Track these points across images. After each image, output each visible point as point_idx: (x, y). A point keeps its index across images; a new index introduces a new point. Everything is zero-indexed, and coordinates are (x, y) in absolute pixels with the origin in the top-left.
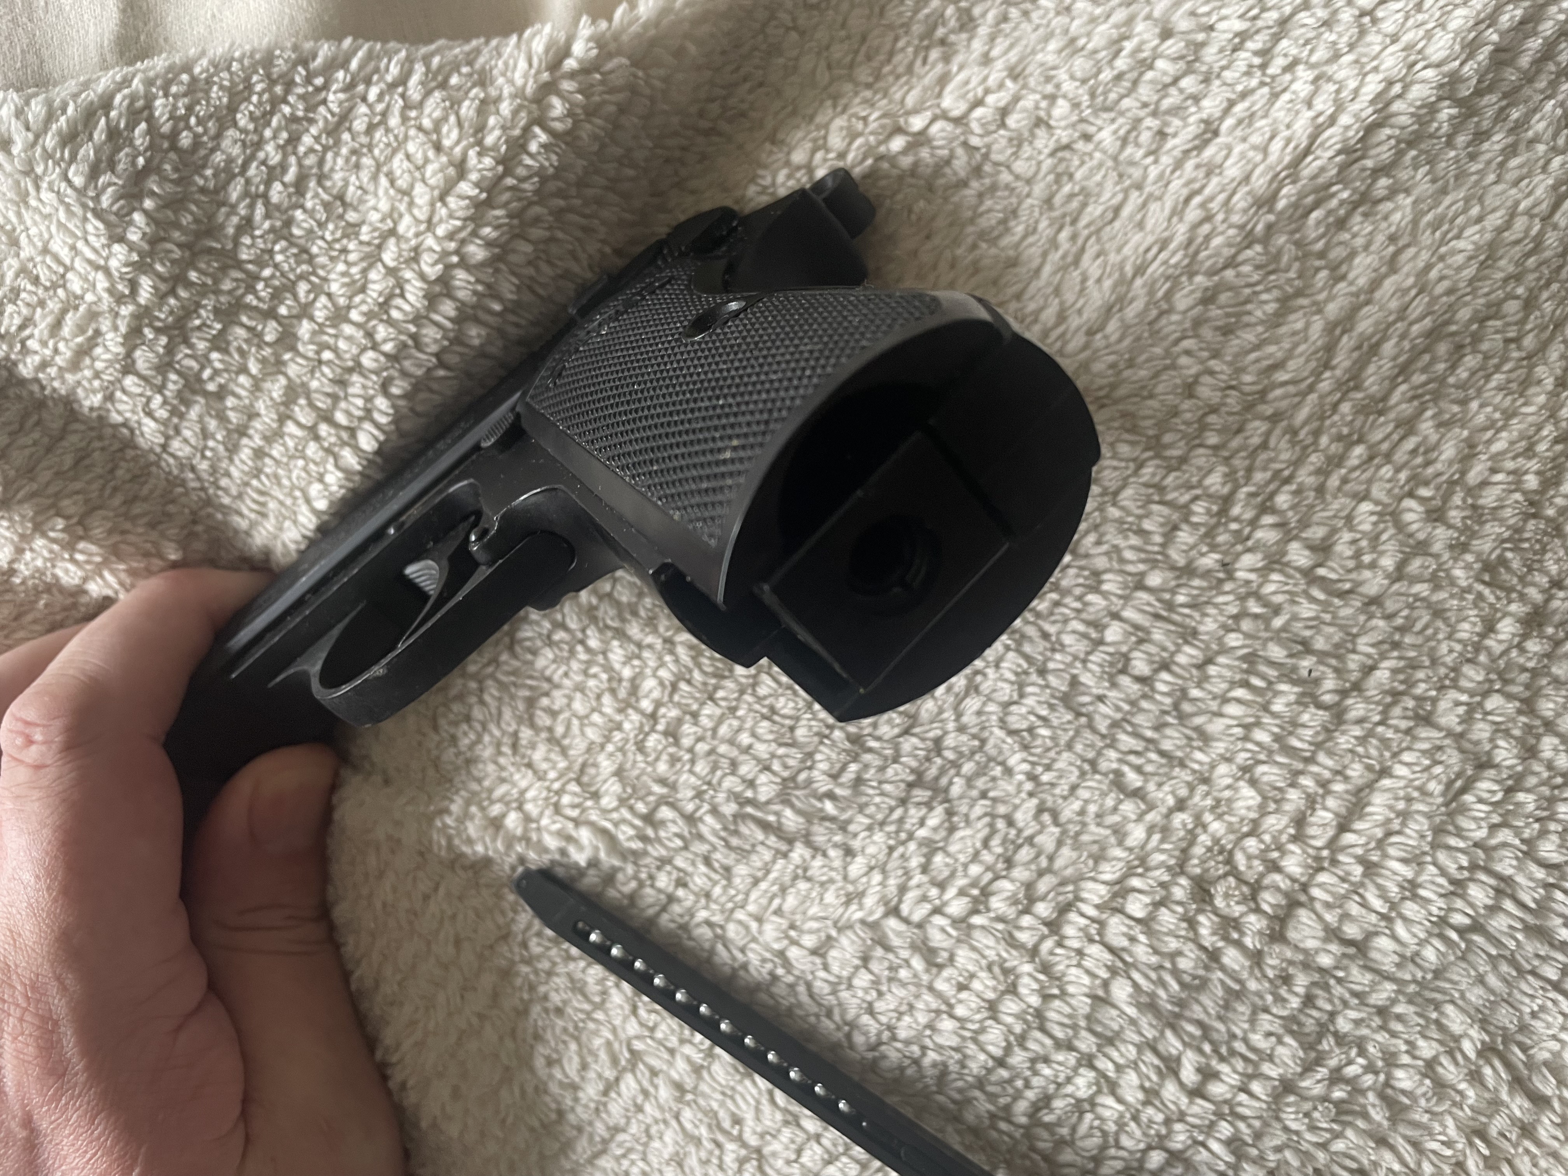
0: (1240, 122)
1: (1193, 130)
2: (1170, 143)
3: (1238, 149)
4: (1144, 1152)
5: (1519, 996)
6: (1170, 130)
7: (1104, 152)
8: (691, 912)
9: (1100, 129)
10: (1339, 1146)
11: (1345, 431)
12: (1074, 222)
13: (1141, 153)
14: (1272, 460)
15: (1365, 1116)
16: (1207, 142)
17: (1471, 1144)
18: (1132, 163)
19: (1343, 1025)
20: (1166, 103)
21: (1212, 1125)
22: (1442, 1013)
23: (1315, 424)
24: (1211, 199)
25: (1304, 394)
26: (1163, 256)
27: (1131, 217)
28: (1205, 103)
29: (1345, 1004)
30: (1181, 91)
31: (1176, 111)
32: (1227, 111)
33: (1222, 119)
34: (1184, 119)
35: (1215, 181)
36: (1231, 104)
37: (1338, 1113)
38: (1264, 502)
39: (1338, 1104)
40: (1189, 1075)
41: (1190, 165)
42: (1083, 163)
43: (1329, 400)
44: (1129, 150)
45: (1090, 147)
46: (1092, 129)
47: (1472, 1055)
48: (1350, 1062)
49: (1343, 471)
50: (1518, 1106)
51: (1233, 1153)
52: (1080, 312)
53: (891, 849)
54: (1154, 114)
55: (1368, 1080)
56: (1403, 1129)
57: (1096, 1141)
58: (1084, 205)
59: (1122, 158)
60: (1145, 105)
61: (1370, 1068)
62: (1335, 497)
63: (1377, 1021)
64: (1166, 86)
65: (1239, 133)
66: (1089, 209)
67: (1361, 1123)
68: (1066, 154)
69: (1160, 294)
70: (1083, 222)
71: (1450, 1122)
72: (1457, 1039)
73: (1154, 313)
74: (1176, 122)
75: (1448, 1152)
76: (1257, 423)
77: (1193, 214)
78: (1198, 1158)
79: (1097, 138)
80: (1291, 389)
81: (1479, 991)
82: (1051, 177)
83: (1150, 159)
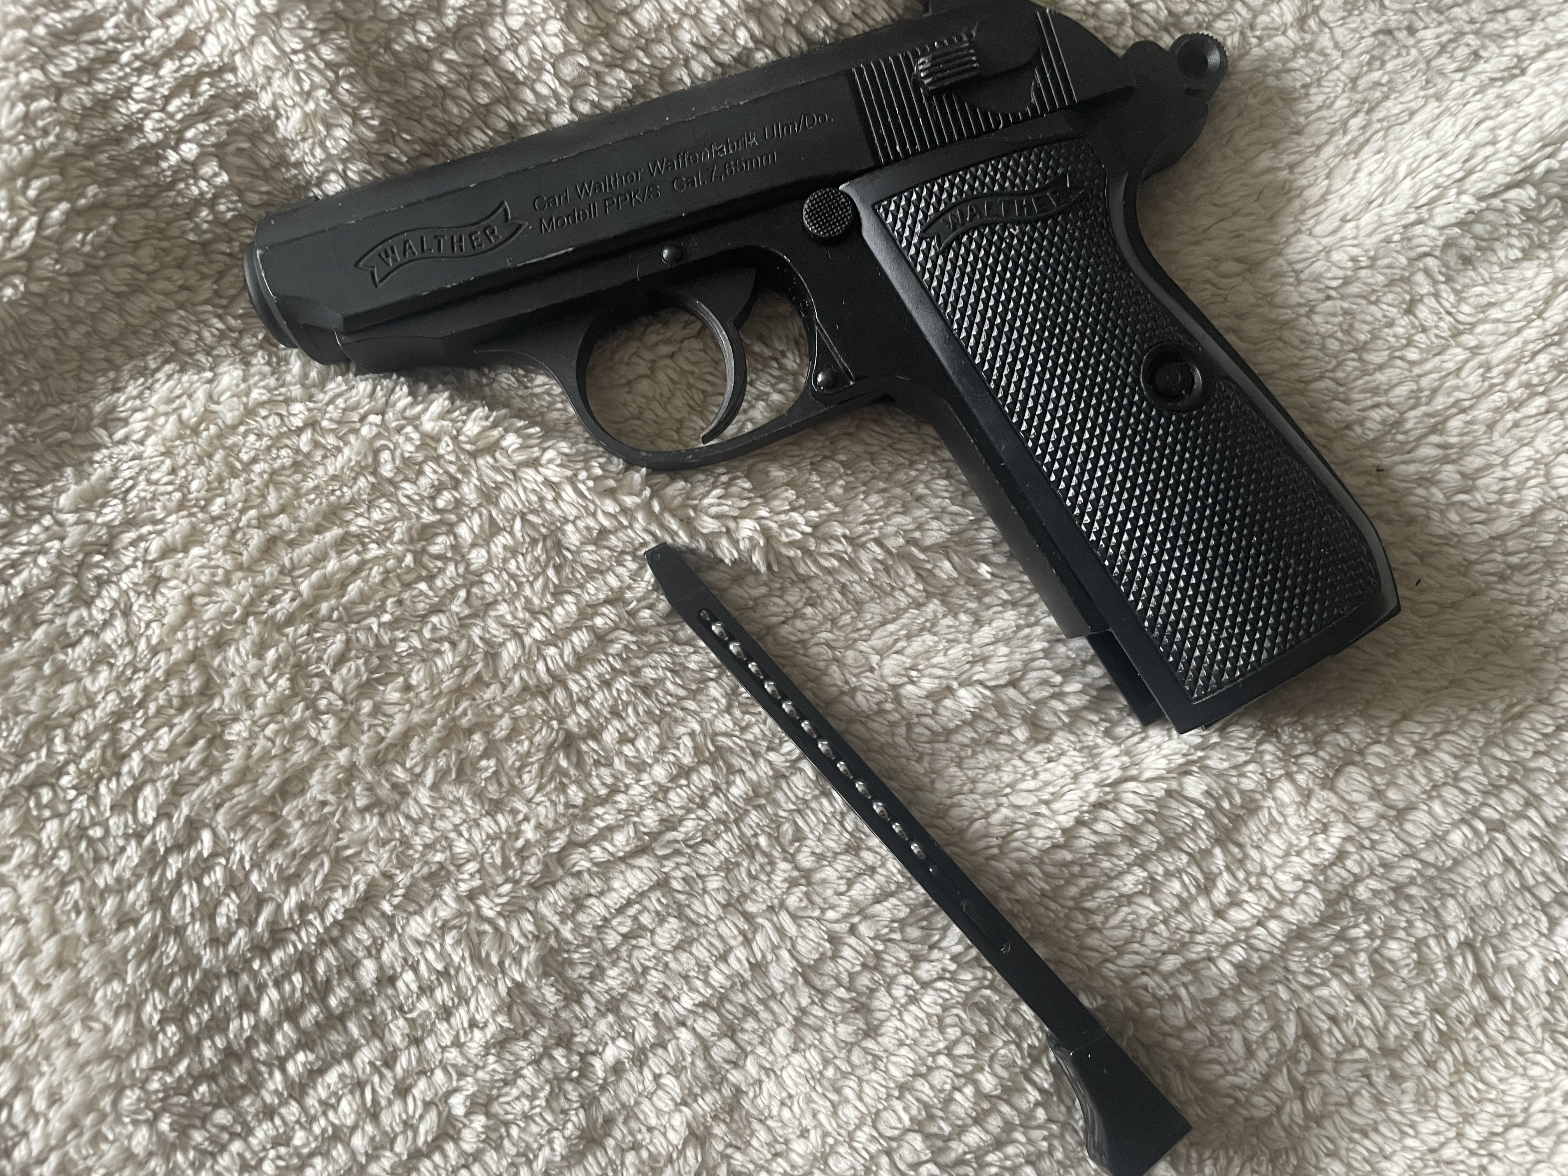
0: (1549, 68)
1: (1505, 61)
2: (1481, 66)
3: (1540, 91)
4: (1164, 953)
5: (1510, 908)
6: (1483, 54)
7: (1421, 52)
8: (813, 631)
9: (1426, 28)
10: (1324, 992)
11: (1535, 380)
12: (1369, 111)
13: (1454, 66)
14: (1457, 388)
15: (1352, 972)
16: (1514, 76)
17: (1432, 1019)
18: (1441, 73)
19: (1362, 892)
20: (1490, 27)
21: (1228, 945)
22: (1444, 905)
23: (1511, 366)
24: (1502, 126)
25: (1510, 336)
26: (1441, 164)
27: (1421, 125)
28: (1523, 40)
29: (1372, 874)
30: (1508, 21)
31: (1496, 38)
32: (1541, 53)
33: (1534, 60)
34: (1501, 48)
35: (1511, 111)
36: (1547, 49)
37: (1334, 965)
38: (1436, 424)
39: (1336, 956)
40: (1219, 896)
41: (1491, 93)
42: (1399, 55)
43: (1531, 346)
44: (1443, 60)
45: (1411, 41)
46: (1419, 25)
47: (1454, 943)
48: (1356, 926)
49: (1518, 416)
50: (1477, 996)
51: (1239, 975)
52: (1342, 198)
53: (1019, 628)
54: (1476, 33)
55: (1365, 943)
56: (1378, 992)
57: (1125, 932)
58: (1386, 97)
59: (1434, 64)
60: (1472, 21)
61: (1370, 935)
62: (1502, 436)
63: (1391, 896)
64: (1497, 11)
65: (1545, 77)
66: (1389, 104)
67: (1346, 978)
68: (1388, 40)
69: (1424, 200)
70: (1379, 114)
71: (1420, 995)
72: (1446, 928)
73: (1412, 217)
74: (1493, 48)
75: (1414, 1021)
76: (1458, 350)
77: (1481, 134)
78: (1206, 973)
79: (1421, 34)
80: (1502, 328)
81: (1480, 893)
82: (1366, 58)
83: (1459, 75)
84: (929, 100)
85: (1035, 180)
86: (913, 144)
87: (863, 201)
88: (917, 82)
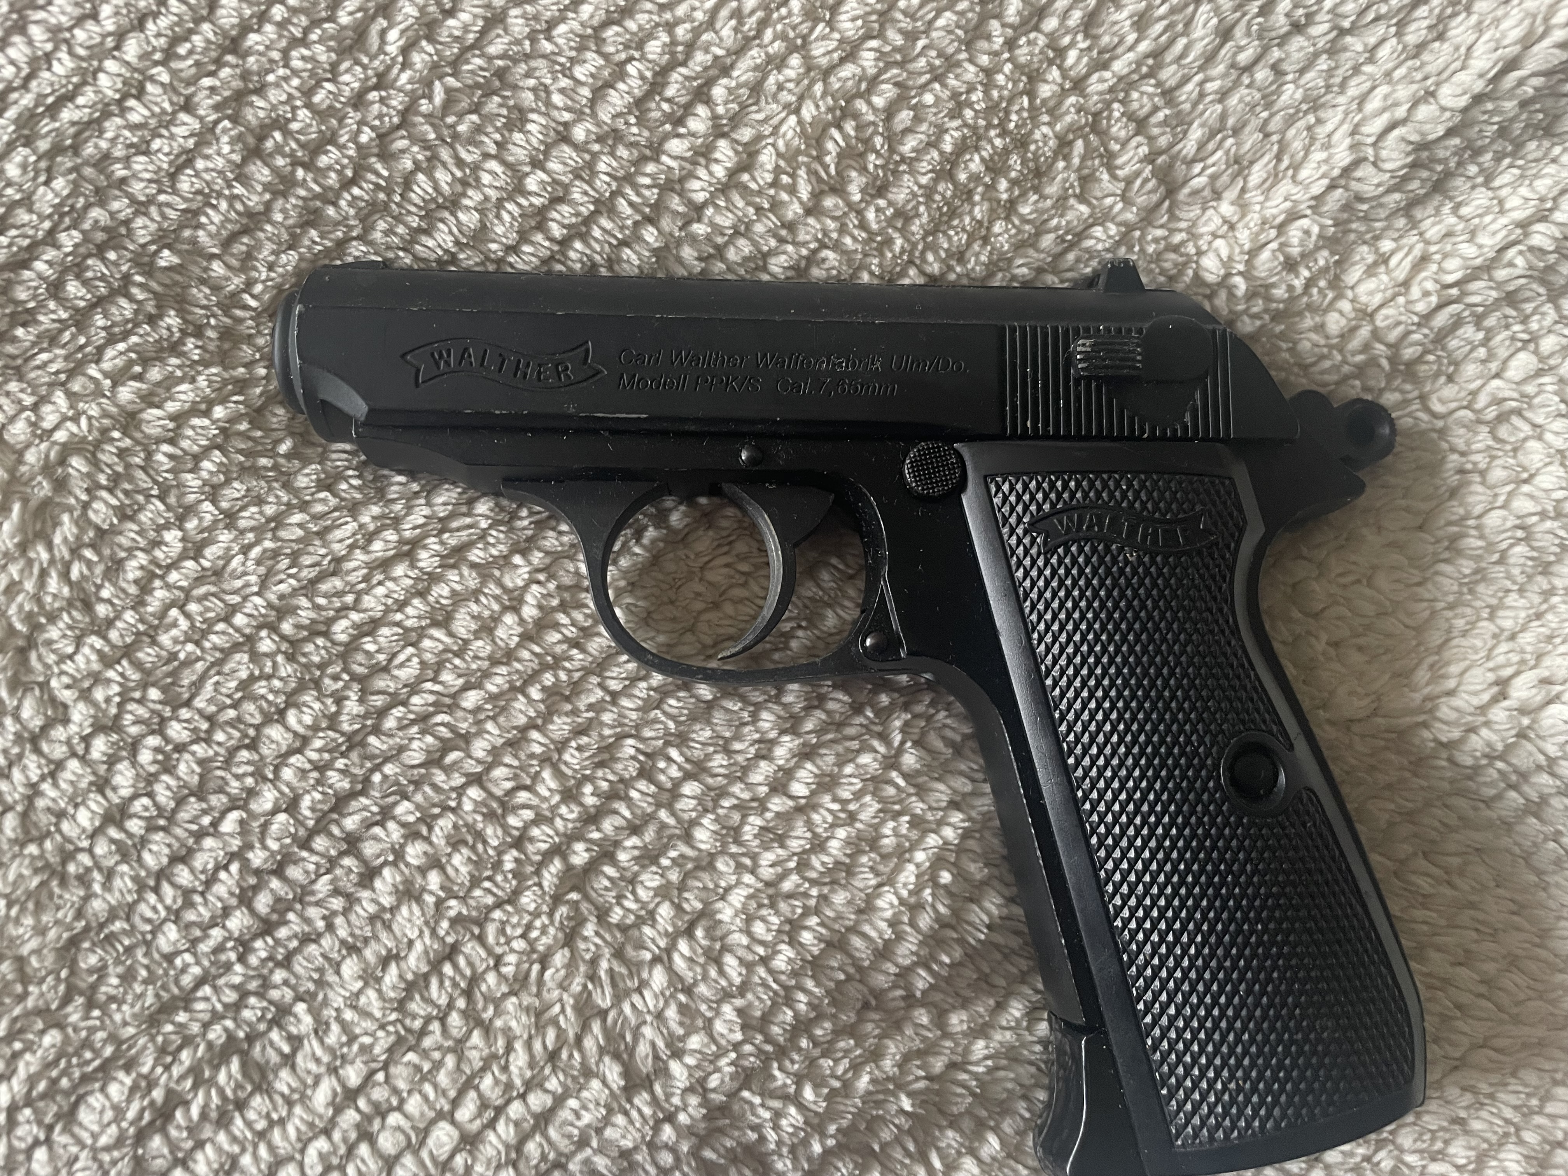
84: (1077, 382)
85: (1169, 509)
86: (1046, 424)
87: (976, 469)
88: (1069, 362)
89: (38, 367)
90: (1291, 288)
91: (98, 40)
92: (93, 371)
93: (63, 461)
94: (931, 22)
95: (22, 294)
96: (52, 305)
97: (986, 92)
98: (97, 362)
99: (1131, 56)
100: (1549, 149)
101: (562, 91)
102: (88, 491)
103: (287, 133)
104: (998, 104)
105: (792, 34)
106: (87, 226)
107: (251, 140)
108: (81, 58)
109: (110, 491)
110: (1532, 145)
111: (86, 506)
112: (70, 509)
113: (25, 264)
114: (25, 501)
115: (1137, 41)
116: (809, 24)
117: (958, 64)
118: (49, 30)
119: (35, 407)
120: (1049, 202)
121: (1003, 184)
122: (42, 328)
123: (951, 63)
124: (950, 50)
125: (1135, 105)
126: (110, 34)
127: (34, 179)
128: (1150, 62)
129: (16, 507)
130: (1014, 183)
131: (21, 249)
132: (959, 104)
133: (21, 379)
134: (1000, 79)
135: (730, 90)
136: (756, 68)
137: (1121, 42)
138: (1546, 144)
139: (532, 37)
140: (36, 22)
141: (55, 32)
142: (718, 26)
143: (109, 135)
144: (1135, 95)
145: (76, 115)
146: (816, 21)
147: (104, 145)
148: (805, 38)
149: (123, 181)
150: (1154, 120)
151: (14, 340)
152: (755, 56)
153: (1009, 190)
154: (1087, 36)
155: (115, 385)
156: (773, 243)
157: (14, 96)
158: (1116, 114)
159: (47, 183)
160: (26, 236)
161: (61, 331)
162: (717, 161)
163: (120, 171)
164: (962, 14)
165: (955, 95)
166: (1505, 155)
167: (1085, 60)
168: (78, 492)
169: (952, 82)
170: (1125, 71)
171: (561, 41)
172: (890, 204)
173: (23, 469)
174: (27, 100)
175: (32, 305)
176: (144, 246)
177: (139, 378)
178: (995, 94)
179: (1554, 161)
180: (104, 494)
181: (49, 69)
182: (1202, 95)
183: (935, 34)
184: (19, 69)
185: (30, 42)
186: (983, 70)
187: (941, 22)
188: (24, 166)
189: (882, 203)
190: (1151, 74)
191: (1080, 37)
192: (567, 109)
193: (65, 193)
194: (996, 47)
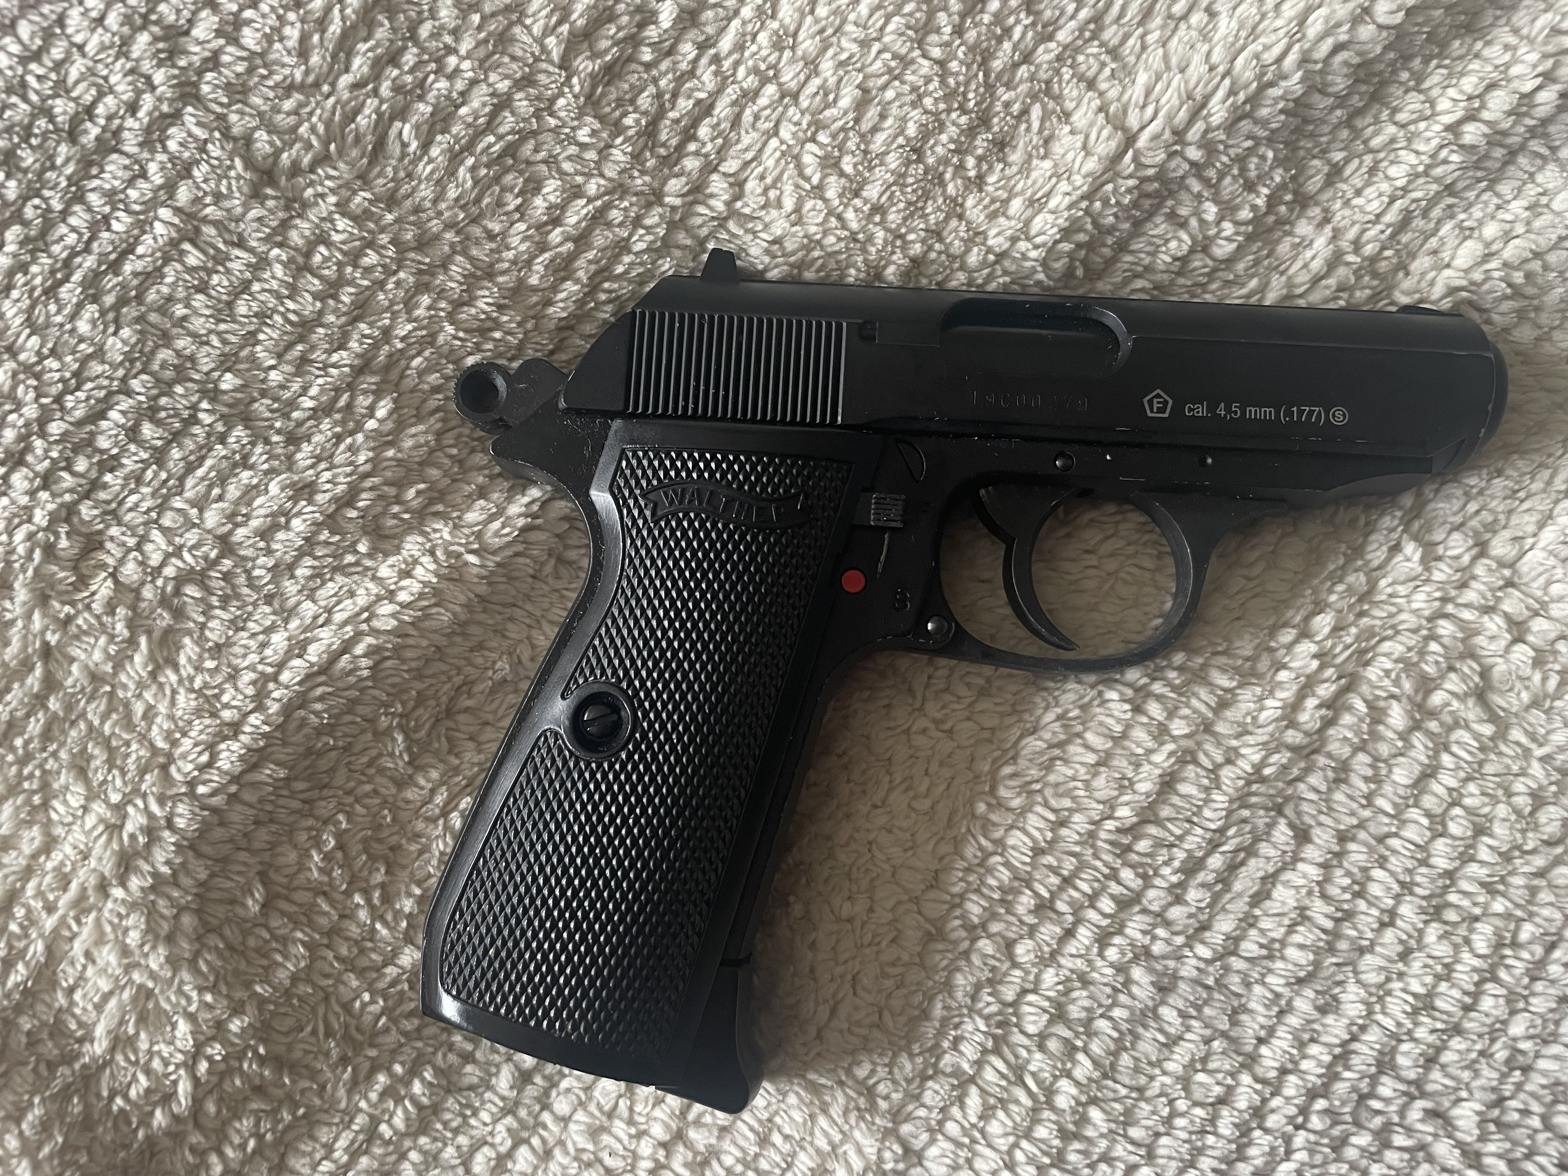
89: (130, 510)
90: (1254, 208)
91: (150, 195)
92: (178, 503)
93: (177, 592)
94: (882, 29)
95: (103, 443)
96: (133, 448)
97: (943, 82)
98: (180, 494)
99: (1073, 24)
100: (1471, 46)
101: (569, 158)
102: (203, 613)
103: (328, 244)
104: (955, 92)
105: (763, 67)
106: (156, 367)
107: (300, 260)
108: (138, 213)
109: (223, 608)
110: (1457, 44)
111: (203, 626)
112: (189, 633)
113: (102, 415)
114: (149, 633)
115: (1077, 10)
116: (776, 54)
117: (913, 61)
118: (105, 195)
119: (139, 547)
120: (1015, 169)
121: (971, 162)
122: (127, 470)
123: (905, 62)
124: (904, 51)
125: (1083, 68)
126: (161, 187)
127: (104, 332)
128: (1092, 26)
129: (143, 641)
130: (980, 159)
131: (98, 401)
132: (918, 96)
133: (119, 524)
134: (954, 65)
135: (714, 127)
136: (734, 103)
137: (1062, 13)
138: (1469, 40)
139: (537, 114)
140: (93, 190)
141: (111, 196)
142: (699, 72)
143: (169, 280)
144: (1081, 58)
145: (139, 265)
146: (781, 50)
147: (165, 290)
148: (774, 67)
149: (185, 318)
150: (1102, 77)
151: (105, 486)
152: (731, 92)
153: (978, 166)
154: (1029, 12)
155: (201, 511)
156: (767, 259)
157: (78, 260)
158: (1066, 77)
159: (115, 334)
160: (100, 388)
161: (144, 470)
162: (712, 196)
163: (180, 311)
164: (911, 14)
165: (914, 89)
166: (1431, 57)
167: (1030, 34)
168: (195, 616)
169: (909, 78)
170: (1070, 39)
171: (563, 114)
172: (866, 202)
173: (143, 605)
174: (89, 262)
175: (115, 451)
176: (207, 374)
177: (220, 498)
178: (951, 81)
179: (1477, 56)
180: (218, 612)
181: (109, 229)
182: (1144, 48)
183: (887, 39)
184: (80, 235)
185: (89, 209)
186: (937, 62)
187: (891, 27)
188: (93, 322)
189: (858, 202)
190: (1095, 36)
191: (1022, 15)
192: (578, 173)
193: (133, 340)
194: (946, 38)
